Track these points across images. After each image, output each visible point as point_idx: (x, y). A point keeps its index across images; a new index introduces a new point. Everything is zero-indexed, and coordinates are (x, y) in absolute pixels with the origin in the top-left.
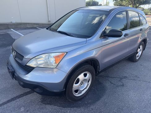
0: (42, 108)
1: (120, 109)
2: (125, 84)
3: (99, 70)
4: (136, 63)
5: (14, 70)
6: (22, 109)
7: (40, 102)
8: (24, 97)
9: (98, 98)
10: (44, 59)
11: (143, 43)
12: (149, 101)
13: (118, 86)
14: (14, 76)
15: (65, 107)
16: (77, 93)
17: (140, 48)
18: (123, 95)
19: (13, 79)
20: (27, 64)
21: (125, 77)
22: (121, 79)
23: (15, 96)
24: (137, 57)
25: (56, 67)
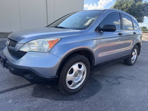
0: (33, 101)
1: (116, 103)
2: (121, 83)
3: (94, 64)
4: (132, 67)
5: (5, 58)
6: (10, 101)
7: (30, 95)
8: (15, 91)
9: (93, 93)
10: (38, 46)
11: (137, 46)
12: (146, 97)
13: (113, 84)
14: (6, 64)
15: (57, 100)
16: (71, 86)
17: (134, 52)
18: (119, 91)
19: (4, 68)
20: (20, 50)
21: (121, 77)
22: (117, 78)
23: (5, 89)
24: (132, 60)
25: (50, 51)
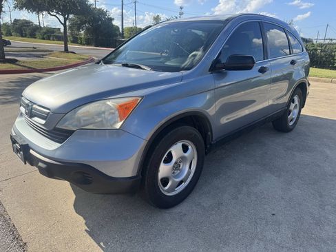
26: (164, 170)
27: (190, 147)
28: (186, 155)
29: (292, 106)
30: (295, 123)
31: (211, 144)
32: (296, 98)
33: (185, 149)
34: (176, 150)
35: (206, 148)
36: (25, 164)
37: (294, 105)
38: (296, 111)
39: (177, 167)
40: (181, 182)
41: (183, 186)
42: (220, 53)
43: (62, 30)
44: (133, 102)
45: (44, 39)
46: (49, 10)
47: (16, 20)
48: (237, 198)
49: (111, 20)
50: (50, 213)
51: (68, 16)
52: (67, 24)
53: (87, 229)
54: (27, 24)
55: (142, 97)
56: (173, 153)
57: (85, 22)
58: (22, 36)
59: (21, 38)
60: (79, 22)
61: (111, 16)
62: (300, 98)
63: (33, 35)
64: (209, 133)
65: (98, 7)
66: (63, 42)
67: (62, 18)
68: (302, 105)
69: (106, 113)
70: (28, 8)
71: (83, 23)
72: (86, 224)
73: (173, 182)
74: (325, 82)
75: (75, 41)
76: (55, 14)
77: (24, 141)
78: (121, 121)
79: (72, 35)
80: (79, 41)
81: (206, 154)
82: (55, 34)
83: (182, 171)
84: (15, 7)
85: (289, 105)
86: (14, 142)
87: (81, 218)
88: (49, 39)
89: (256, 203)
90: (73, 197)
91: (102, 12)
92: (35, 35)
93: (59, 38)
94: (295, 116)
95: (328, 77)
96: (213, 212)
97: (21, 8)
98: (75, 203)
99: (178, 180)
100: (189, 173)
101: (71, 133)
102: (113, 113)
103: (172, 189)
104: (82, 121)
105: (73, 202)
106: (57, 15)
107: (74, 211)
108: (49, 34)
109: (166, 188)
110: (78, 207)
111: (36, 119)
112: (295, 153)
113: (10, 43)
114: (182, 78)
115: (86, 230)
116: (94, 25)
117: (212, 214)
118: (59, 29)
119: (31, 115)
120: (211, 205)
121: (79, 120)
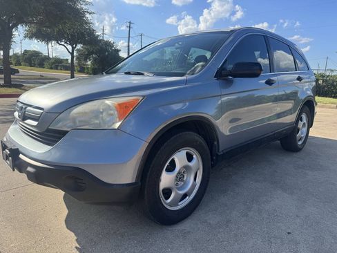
26: (166, 179)
27: (194, 156)
28: (190, 164)
29: (300, 124)
30: (304, 142)
31: (217, 155)
32: (304, 116)
33: (190, 157)
34: (180, 158)
35: (212, 160)
36: (14, 170)
37: (302, 123)
38: (305, 130)
39: (180, 177)
40: (185, 196)
41: (188, 200)
42: (226, 61)
43: (70, 61)
44: (133, 101)
45: (51, 68)
46: (58, 40)
47: (26, 51)
48: (247, 216)
49: (118, 51)
50: (37, 228)
51: (76, 46)
52: (75, 54)
53: (78, 246)
54: (36, 54)
55: (144, 96)
56: (176, 160)
57: (92, 53)
58: (31, 66)
59: (29, 68)
60: (86, 53)
61: (118, 48)
62: (307, 116)
63: (41, 65)
64: (216, 143)
65: (105, 39)
66: (70, 72)
67: (70, 47)
68: (310, 124)
69: (104, 114)
70: (37, 38)
71: (90, 53)
72: (77, 240)
73: (177, 193)
74: (330, 108)
75: (82, 70)
76: (63, 43)
77: (14, 146)
78: (120, 121)
79: (79, 65)
80: (86, 71)
81: (213, 166)
82: (63, 64)
83: (186, 183)
84: (25, 37)
85: (297, 123)
86: (4, 147)
87: (73, 234)
88: (57, 69)
89: (268, 221)
90: (66, 212)
91: (108, 44)
92: (44, 65)
93: (66, 68)
94: (304, 135)
95: (332, 103)
96: (221, 230)
97: (31, 38)
98: (66, 218)
99: (182, 192)
100: (194, 186)
101: (64, 133)
102: (112, 115)
103: (174, 203)
104: (77, 122)
105: (65, 218)
106: (66, 45)
107: (65, 226)
108: (57, 64)
109: (169, 201)
110: (69, 223)
111: (29, 121)
112: (307, 171)
113: (18, 72)
114: (186, 82)
115: (76, 248)
116: (101, 55)
117: (219, 232)
118: (67, 60)
119: (24, 118)
120: (218, 223)
121: (74, 120)
